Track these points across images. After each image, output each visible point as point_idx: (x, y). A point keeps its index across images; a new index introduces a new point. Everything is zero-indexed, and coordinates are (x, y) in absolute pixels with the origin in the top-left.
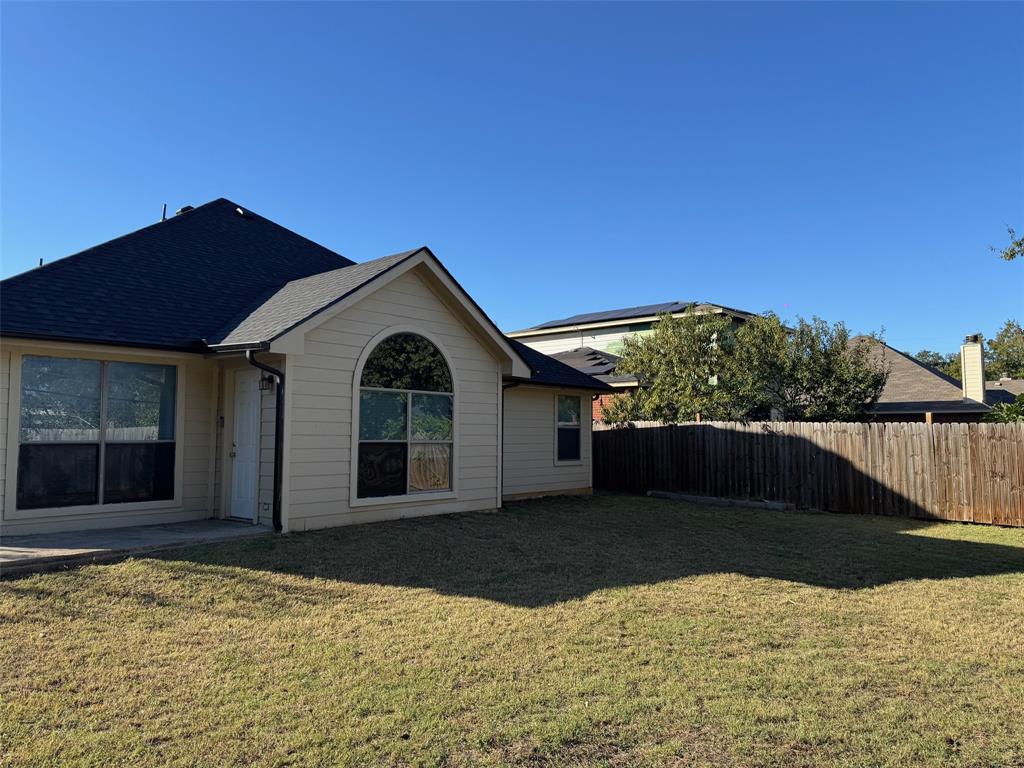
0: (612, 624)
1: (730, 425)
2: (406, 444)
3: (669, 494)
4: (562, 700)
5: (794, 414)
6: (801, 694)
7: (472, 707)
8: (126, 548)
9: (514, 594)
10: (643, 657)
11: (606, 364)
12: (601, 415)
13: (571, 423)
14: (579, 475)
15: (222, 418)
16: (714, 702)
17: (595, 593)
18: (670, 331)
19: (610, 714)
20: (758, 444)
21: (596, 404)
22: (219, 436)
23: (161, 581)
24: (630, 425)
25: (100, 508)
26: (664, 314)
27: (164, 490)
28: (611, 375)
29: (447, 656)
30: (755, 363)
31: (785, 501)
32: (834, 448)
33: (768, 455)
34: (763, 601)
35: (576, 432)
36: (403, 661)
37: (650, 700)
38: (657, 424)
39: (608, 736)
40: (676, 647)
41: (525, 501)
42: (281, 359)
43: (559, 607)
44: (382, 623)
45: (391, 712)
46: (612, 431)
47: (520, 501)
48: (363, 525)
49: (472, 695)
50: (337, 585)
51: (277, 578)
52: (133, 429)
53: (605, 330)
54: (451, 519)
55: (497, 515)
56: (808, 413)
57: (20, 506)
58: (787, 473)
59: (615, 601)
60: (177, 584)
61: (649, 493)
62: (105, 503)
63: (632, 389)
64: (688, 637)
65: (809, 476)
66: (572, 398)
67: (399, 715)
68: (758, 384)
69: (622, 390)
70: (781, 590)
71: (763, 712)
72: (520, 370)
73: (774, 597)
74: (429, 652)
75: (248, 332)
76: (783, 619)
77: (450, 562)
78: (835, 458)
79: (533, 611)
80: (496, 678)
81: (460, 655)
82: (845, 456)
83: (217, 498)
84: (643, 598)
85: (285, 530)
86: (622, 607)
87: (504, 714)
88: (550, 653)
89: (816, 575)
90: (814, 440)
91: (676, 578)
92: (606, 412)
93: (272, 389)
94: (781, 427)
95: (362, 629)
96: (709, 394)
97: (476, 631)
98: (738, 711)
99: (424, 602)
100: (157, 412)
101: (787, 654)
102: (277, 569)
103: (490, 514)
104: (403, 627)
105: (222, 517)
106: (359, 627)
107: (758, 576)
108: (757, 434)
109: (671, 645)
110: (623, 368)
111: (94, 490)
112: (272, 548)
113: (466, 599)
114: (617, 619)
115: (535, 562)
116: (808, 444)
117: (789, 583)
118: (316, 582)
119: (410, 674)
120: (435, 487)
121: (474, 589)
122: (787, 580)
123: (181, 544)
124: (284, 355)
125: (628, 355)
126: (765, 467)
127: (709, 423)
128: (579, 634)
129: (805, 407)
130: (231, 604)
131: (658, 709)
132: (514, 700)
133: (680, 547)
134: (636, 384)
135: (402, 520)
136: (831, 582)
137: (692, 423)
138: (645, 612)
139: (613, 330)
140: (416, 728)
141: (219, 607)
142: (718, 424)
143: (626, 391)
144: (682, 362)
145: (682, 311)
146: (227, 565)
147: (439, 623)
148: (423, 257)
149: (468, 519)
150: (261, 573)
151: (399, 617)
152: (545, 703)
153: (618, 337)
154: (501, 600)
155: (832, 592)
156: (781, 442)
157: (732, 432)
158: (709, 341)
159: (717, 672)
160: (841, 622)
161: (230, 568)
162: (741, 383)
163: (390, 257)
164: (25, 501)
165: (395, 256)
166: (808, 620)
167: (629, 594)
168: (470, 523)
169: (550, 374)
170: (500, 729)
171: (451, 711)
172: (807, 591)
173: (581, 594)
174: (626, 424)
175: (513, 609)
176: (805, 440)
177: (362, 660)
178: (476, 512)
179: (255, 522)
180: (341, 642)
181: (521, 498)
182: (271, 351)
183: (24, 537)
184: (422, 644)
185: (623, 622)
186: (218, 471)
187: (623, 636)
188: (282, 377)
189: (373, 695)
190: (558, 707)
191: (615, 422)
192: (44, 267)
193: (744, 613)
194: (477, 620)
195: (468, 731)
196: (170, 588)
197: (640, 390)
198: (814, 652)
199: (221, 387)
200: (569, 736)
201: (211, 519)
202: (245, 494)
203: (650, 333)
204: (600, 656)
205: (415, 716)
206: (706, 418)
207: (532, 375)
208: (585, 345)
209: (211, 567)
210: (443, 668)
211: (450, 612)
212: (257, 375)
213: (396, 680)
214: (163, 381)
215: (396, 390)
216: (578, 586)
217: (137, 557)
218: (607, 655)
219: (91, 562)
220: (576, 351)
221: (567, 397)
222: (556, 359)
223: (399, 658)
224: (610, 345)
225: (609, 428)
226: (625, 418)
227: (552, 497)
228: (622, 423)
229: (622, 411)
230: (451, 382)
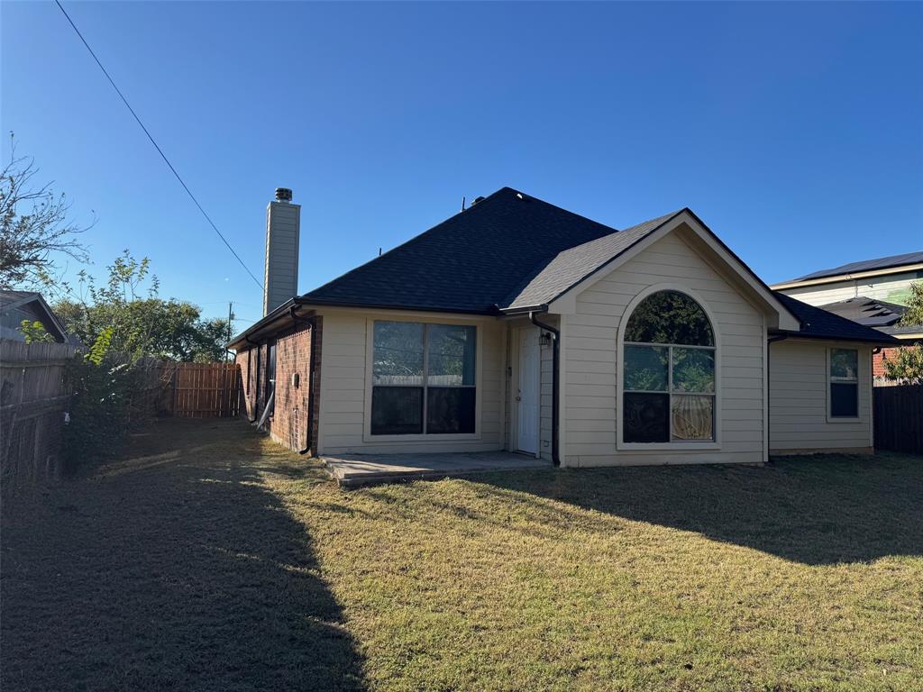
0: (909, 594)
2: (668, 396)
7: (754, 651)
8: (444, 469)
9: (789, 549)
11: (888, 314)
12: (882, 371)
13: (846, 379)
14: (858, 432)
15: (510, 368)
17: (885, 559)
21: (877, 358)
22: (508, 383)
23: (469, 499)
24: (921, 381)
25: (424, 436)
27: (467, 425)
28: (895, 326)
29: (722, 599)
35: (853, 389)
36: (679, 596)
41: (792, 456)
42: (557, 318)
43: (842, 568)
44: (655, 559)
45: (672, 641)
46: (899, 387)
47: (788, 456)
48: (630, 467)
49: (753, 640)
50: (611, 518)
51: (560, 506)
52: (442, 377)
53: (885, 278)
54: (717, 469)
55: (763, 469)
57: (373, 433)
59: (912, 570)
60: (482, 502)
62: (428, 433)
66: (847, 351)
67: (680, 646)
69: (911, 342)
72: (788, 322)
74: (704, 592)
75: (530, 297)
77: (717, 510)
79: (813, 568)
80: (777, 628)
81: (736, 600)
83: (507, 434)
85: (562, 465)
86: (920, 577)
87: (789, 665)
92: (891, 367)
93: (549, 345)
95: (637, 562)
97: (751, 580)
99: (693, 544)
100: (459, 364)
102: (559, 499)
103: (756, 467)
104: (676, 564)
105: (511, 450)
106: (634, 559)
110: (911, 318)
111: (420, 422)
112: (552, 480)
113: (737, 547)
114: (914, 590)
115: (811, 519)
118: (591, 513)
119: (687, 609)
121: (746, 538)
123: (483, 470)
124: (559, 315)
125: (917, 304)
128: (868, 598)
130: (524, 524)
132: (798, 653)
135: (666, 466)
139: (897, 277)
140: (698, 661)
141: (515, 525)
143: (916, 344)
146: (518, 490)
147: (711, 566)
148: (685, 218)
149: (733, 471)
150: (546, 500)
151: (671, 555)
152: (834, 662)
153: (905, 284)
154: (775, 553)
161: (521, 493)
163: (651, 222)
164: (376, 430)
165: (657, 220)
168: (734, 474)
169: (820, 325)
170: (786, 678)
171: (731, 651)
173: (869, 557)
174: (916, 379)
175: (789, 563)
177: (640, 589)
178: (741, 465)
179: (538, 456)
180: (619, 571)
181: (790, 454)
182: (549, 312)
183: (376, 455)
184: (696, 583)
185: (922, 593)
186: (507, 413)
188: (558, 334)
189: (653, 623)
190: (850, 668)
191: (903, 378)
194: (750, 569)
195: (752, 674)
196: (477, 505)
199: (509, 343)
201: (503, 451)
202: (529, 433)
204: (897, 625)
205: (696, 649)
207: (801, 327)
208: (860, 295)
209: (506, 490)
210: (720, 609)
211: (722, 557)
212: (537, 332)
213: (674, 613)
214: (465, 338)
215: (654, 344)
216: (863, 549)
217: (452, 477)
218: (906, 625)
219: (420, 479)
220: (850, 301)
221: (840, 351)
222: (825, 310)
223: (674, 592)
224: (891, 293)
225: (895, 383)
226: (915, 375)
227: (823, 454)
228: (911, 378)
229: (911, 366)
230: (712, 337)
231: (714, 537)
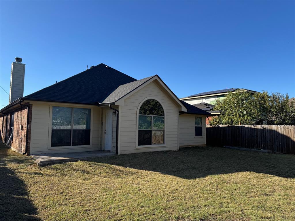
0: (214, 186)
1: (250, 126)
2: (151, 131)
3: (231, 147)
5: (271, 123)
6: (276, 210)
7: (172, 207)
8: (78, 158)
9: (183, 175)
10: (224, 196)
11: (210, 107)
12: (208, 123)
13: (199, 125)
14: (202, 140)
15: (102, 123)
16: (247, 211)
17: (208, 176)
18: (231, 97)
19: (214, 212)
20: (259, 132)
21: (207, 119)
22: (102, 128)
23: (87, 167)
24: (218, 126)
25: (71, 147)
26: (229, 92)
27: (88, 142)
28: (212, 111)
29: (164, 192)
30: (258, 107)
31: (268, 150)
32: (285, 133)
33: (262, 135)
34: (262, 180)
35: (201, 128)
36: (152, 193)
37: (226, 209)
38: (227, 126)
39: (214, 219)
40: (234, 193)
41: (186, 148)
42: (118, 107)
43: (197, 180)
44: (146, 181)
45: (149, 207)
46: (212, 127)
47: (184, 148)
48: (140, 153)
49: (172, 204)
50: (133, 170)
51: (117, 167)
52: (79, 126)
53: (209, 97)
54: (165, 152)
55: (177, 152)
56: (275, 122)
57: (52, 146)
58: (269, 142)
59: (215, 179)
60: (91, 168)
61: (224, 146)
62: (73, 145)
63: (218, 115)
64: (238, 190)
65: (276, 142)
66: (199, 117)
67: (152, 208)
68: (259, 113)
69: (215, 115)
70: (268, 177)
71: (263, 215)
72: (184, 109)
73: (265, 179)
74: (159, 191)
75: (109, 100)
76: (269, 186)
77: (164, 165)
78: (285, 137)
79: (189, 180)
80: (179, 199)
81: (168, 192)
82: (289, 136)
83: (101, 145)
84: (223, 178)
85: (119, 154)
87: (182, 210)
88: (195, 193)
89: (279, 173)
90: (278, 131)
91: (233, 172)
92: (210, 122)
93: (116, 115)
94: (267, 127)
96: (243, 116)
97: (173, 185)
98: (255, 214)
99: (157, 176)
100: (85, 121)
101: (271, 198)
102: (117, 165)
103: (175, 151)
104: (152, 183)
105: (102, 150)
106: (140, 182)
107: (260, 173)
108: (259, 129)
109: (232, 192)
110: (215, 109)
111: (69, 142)
112: (116, 159)
113: (169, 176)
114: (215, 184)
115: (189, 166)
116: (276, 132)
117: (270, 175)
118: (127, 169)
119: (154, 196)
120: (159, 143)
121: (172, 173)
122: (270, 174)
123: (91, 157)
124: (119, 106)
125: (217, 105)
126: (261, 139)
127: (243, 125)
128: (204, 188)
129: (275, 121)
130: (105, 174)
131: (229, 212)
132: (185, 206)
133: (234, 163)
134: (220, 113)
135: (150, 152)
136: (284, 176)
137: (238, 125)
138: (224, 182)
139: (212, 97)
140: (157, 212)
141: (102, 175)
142: (246, 126)
143: (217, 115)
144: (235, 107)
145: (234, 91)
146: (104, 163)
147: (162, 182)
148: (156, 78)
149: (169, 153)
150: (113, 166)
151: (151, 180)
152: (194, 207)
153: (214, 99)
154: (180, 177)
155: (285, 179)
156: (267, 131)
157: (251, 128)
158: (243, 100)
159: (247, 202)
160: (288, 188)
161: (105, 164)
162: (254, 113)
163: (147, 78)
164: (53, 145)
165: (148, 78)
166: (277, 187)
167: (219, 177)
168: (170, 154)
169: (193, 110)
170: (181, 214)
171: (166, 208)
172: (276, 178)
173: (204, 176)
174: (216, 125)
175: (183, 179)
176: (275, 131)
177: (141, 192)
178: (171, 151)
179: (111, 151)
180: (135, 186)
181: (185, 147)
182: (115, 105)
183: (53, 154)
184: (157, 188)
185: (217, 185)
186: (101, 137)
187: (217, 189)
188: (118, 112)
189: (144, 202)
190: (198, 209)
191: (213, 125)
192: (58, 83)
193: (256, 184)
194: (173, 182)
195: (172, 214)
196: (89, 169)
197: (221, 115)
198: (280, 197)
199: (102, 114)
200: (202, 218)
201: (100, 150)
202: (108, 145)
203: (224, 98)
204: (210, 195)
205: (156, 209)
206: (242, 124)
207: (187, 111)
208: (203, 102)
209: (100, 163)
210: (164, 195)
211: (165, 179)
212: (112, 111)
213: (150, 198)
214: (87, 112)
215: (148, 115)
216: (203, 174)
217: (81, 160)
218: (213, 195)
219: (69, 161)
220: (200, 103)
221: (198, 117)
222: (194, 106)
223: (151, 192)
224: (211, 102)
225: (211, 127)
226: (216, 124)
227: (193, 147)
228: (215, 125)
229: (215, 122)
230: (164, 113)
231: (163, 173)
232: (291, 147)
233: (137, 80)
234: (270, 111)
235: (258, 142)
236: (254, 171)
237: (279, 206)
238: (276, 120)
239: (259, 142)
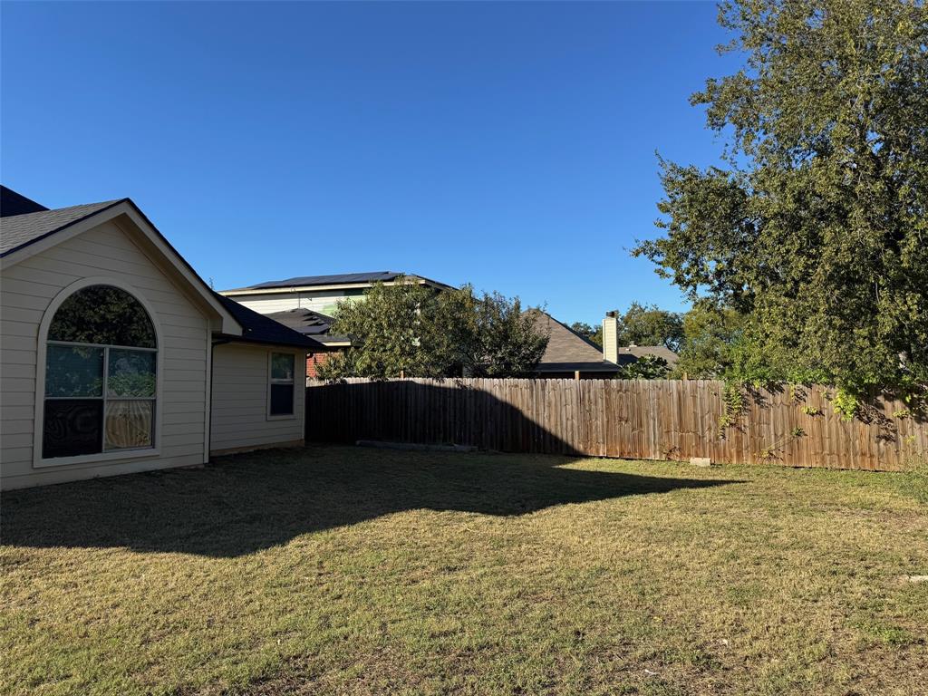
0: (311, 565)
1: (429, 381)
2: (102, 401)
3: (378, 443)
4: (255, 640)
5: (480, 372)
6: (469, 608)
7: (160, 660)
9: (215, 546)
10: (337, 591)
11: (321, 324)
12: (314, 372)
13: (285, 380)
14: (292, 428)
16: (396, 625)
17: (297, 538)
18: (380, 297)
19: (300, 649)
20: (450, 397)
21: (310, 362)
24: (342, 381)
26: (376, 282)
28: (325, 336)
29: (137, 613)
30: (450, 328)
31: (470, 444)
32: (508, 399)
33: (458, 405)
34: (445, 531)
35: (290, 388)
36: (87, 623)
37: (339, 631)
38: (366, 380)
39: (298, 668)
40: (367, 579)
41: (235, 455)
43: (261, 555)
44: (65, 587)
45: (67, 677)
46: (325, 386)
48: (49, 487)
49: (162, 648)
50: (14, 550)
53: (322, 294)
54: (154, 476)
55: (203, 470)
56: (489, 371)
58: (473, 423)
59: (316, 543)
61: (358, 442)
63: (345, 349)
64: (378, 570)
65: (489, 423)
66: (287, 356)
67: (77, 679)
68: (452, 346)
69: (335, 349)
70: (460, 520)
71: (436, 628)
72: (231, 327)
73: (455, 526)
74: (118, 611)
76: (460, 545)
77: (148, 519)
78: (509, 408)
79: (234, 560)
80: (189, 629)
81: (152, 610)
82: (517, 406)
84: (343, 538)
86: (322, 548)
87: (195, 662)
88: (247, 598)
89: (490, 505)
90: (493, 393)
91: (373, 517)
92: (320, 369)
94: (468, 382)
95: (40, 594)
96: (412, 353)
97: (171, 585)
98: (416, 630)
99: (116, 563)
101: (462, 576)
103: (196, 469)
104: (90, 588)
106: (38, 593)
107: (443, 510)
108: (450, 389)
109: (363, 578)
110: (336, 329)
113: (163, 555)
114: (315, 561)
115: (240, 513)
116: (489, 397)
117: (468, 514)
119: (94, 634)
121: (174, 543)
122: (467, 511)
125: (341, 317)
126: (455, 416)
127: (411, 379)
128: (278, 577)
129: (488, 366)
131: (346, 638)
132: (206, 647)
133: (380, 489)
134: (349, 344)
135: (96, 479)
136: (501, 510)
137: (397, 379)
138: (343, 551)
139: (334, 293)
140: (95, 690)
142: (419, 380)
143: (340, 350)
144: (390, 325)
145: (391, 280)
147: (132, 581)
148: (125, 209)
149: (172, 476)
151: (87, 578)
152: (237, 646)
153: (332, 300)
154: (202, 552)
155: (501, 519)
156: (468, 395)
157: (430, 387)
158: (413, 308)
159: (401, 598)
160: (505, 543)
162: (438, 345)
166: (480, 544)
167: (330, 535)
168: (173, 479)
169: (263, 332)
170: (189, 678)
171: (136, 667)
172: (482, 519)
173: (283, 541)
174: (338, 380)
175: (213, 560)
176: (486, 393)
177: (37, 627)
178: (180, 469)
180: (14, 610)
181: (232, 453)
184: (110, 603)
185: (321, 562)
187: (320, 575)
189: (48, 662)
190: (250, 649)
191: (329, 378)
193: (429, 543)
194: (173, 574)
195: (154, 684)
197: (352, 349)
198: (481, 571)
200: (259, 675)
203: (362, 298)
204: (296, 596)
205: (95, 677)
206: (410, 375)
207: (244, 332)
208: (302, 307)
210: (133, 625)
211: (145, 569)
213: (76, 644)
215: (97, 345)
216: (282, 532)
218: (302, 594)
220: (293, 311)
221: (281, 355)
222: (272, 318)
223: (82, 620)
224: (326, 307)
225: (322, 383)
226: (338, 375)
227: (263, 451)
228: (335, 379)
229: (335, 369)
230: (154, 338)
231: (138, 550)
232: (520, 436)
233: (44, 209)
234: (478, 340)
235: (448, 425)
236: (429, 507)
237: (477, 597)
238: (491, 365)
239: (450, 427)
